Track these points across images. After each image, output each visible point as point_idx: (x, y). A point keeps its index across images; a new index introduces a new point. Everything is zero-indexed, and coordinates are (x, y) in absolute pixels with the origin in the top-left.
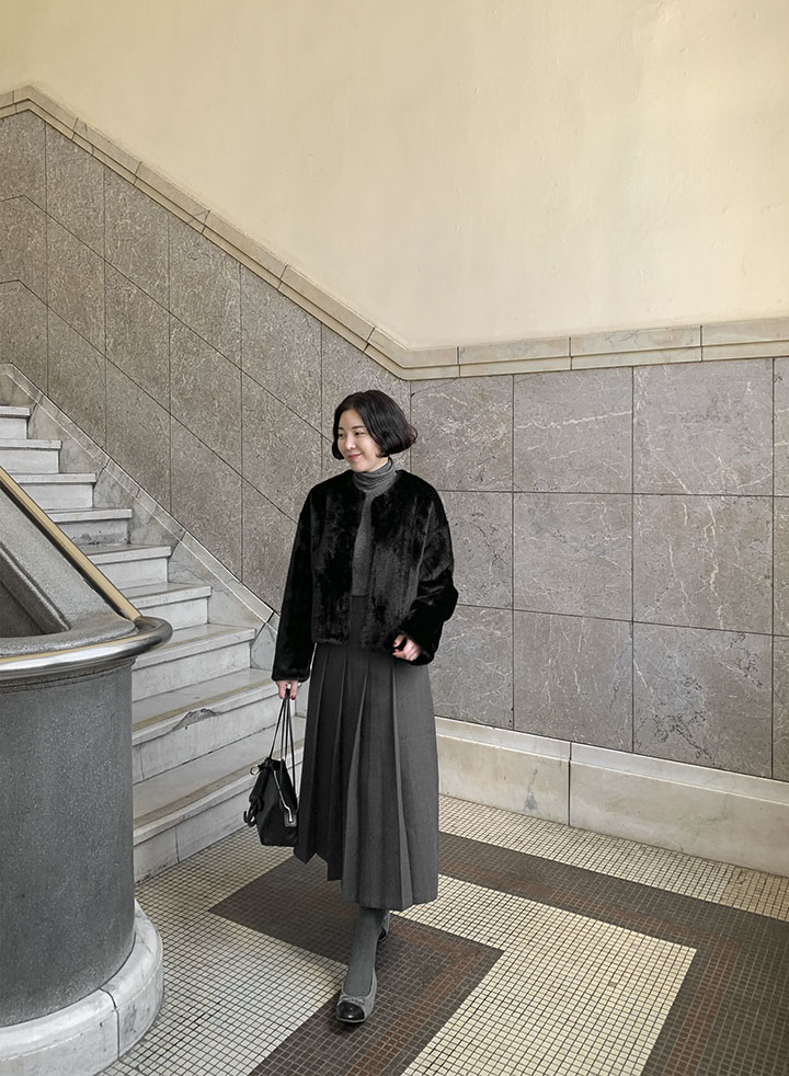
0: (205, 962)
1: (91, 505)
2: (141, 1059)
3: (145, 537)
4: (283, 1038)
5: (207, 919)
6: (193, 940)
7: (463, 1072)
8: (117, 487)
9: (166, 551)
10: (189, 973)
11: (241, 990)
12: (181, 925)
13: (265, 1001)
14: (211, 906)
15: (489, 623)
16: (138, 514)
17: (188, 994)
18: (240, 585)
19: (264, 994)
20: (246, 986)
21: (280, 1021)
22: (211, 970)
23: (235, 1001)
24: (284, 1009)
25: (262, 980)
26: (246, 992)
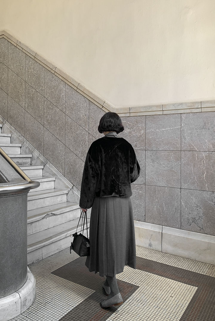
0: (49, 287)
1: (20, 153)
2: (28, 314)
3: (36, 163)
4: (71, 309)
5: (50, 275)
6: (45, 281)
7: (125, 320)
8: (28, 148)
9: (42, 167)
10: (44, 290)
11: (59, 295)
12: (42, 277)
13: (66, 299)
14: (52, 272)
15: (138, 189)
16: (34, 156)
17: (43, 296)
18: (64, 177)
19: (66, 297)
20: (61, 294)
21: (70, 304)
22: (50, 290)
23: (57, 298)
24: (72, 301)
25: (66, 293)
26: (61, 296)
